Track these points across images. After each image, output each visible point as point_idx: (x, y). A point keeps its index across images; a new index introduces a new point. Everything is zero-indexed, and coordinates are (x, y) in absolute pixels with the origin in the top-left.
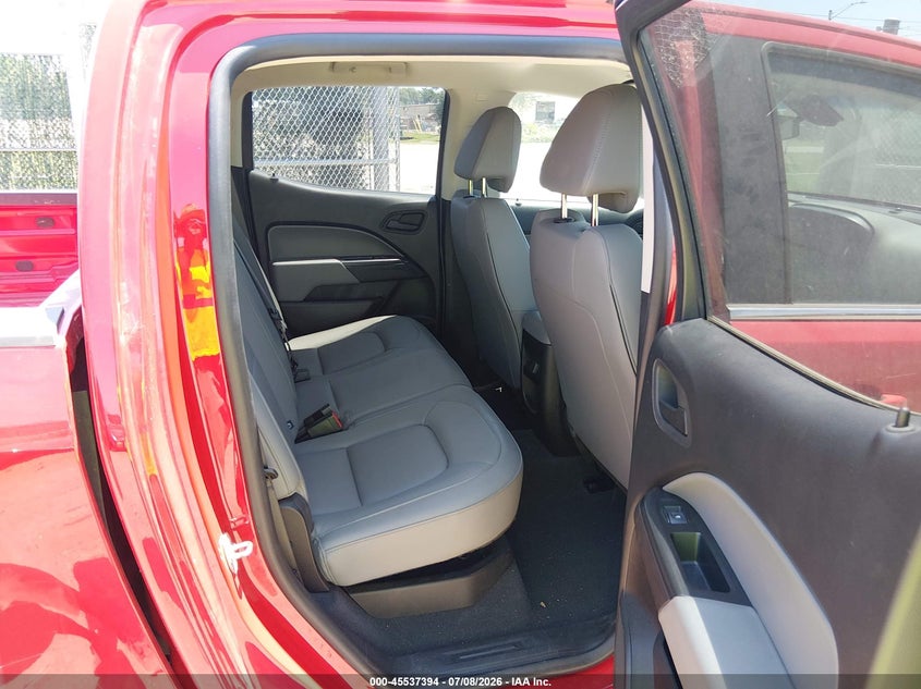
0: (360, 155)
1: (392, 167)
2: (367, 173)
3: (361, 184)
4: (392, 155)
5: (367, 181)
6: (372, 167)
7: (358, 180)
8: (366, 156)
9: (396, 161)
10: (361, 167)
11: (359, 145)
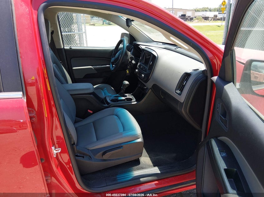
0: (74, 31)
1: (84, 34)
2: (76, 36)
3: (75, 40)
4: (84, 30)
5: (77, 39)
6: (78, 35)
7: (74, 39)
8: (76, 31)
9: (85, 32)
10: (74, 35)
11: (73, 28)
